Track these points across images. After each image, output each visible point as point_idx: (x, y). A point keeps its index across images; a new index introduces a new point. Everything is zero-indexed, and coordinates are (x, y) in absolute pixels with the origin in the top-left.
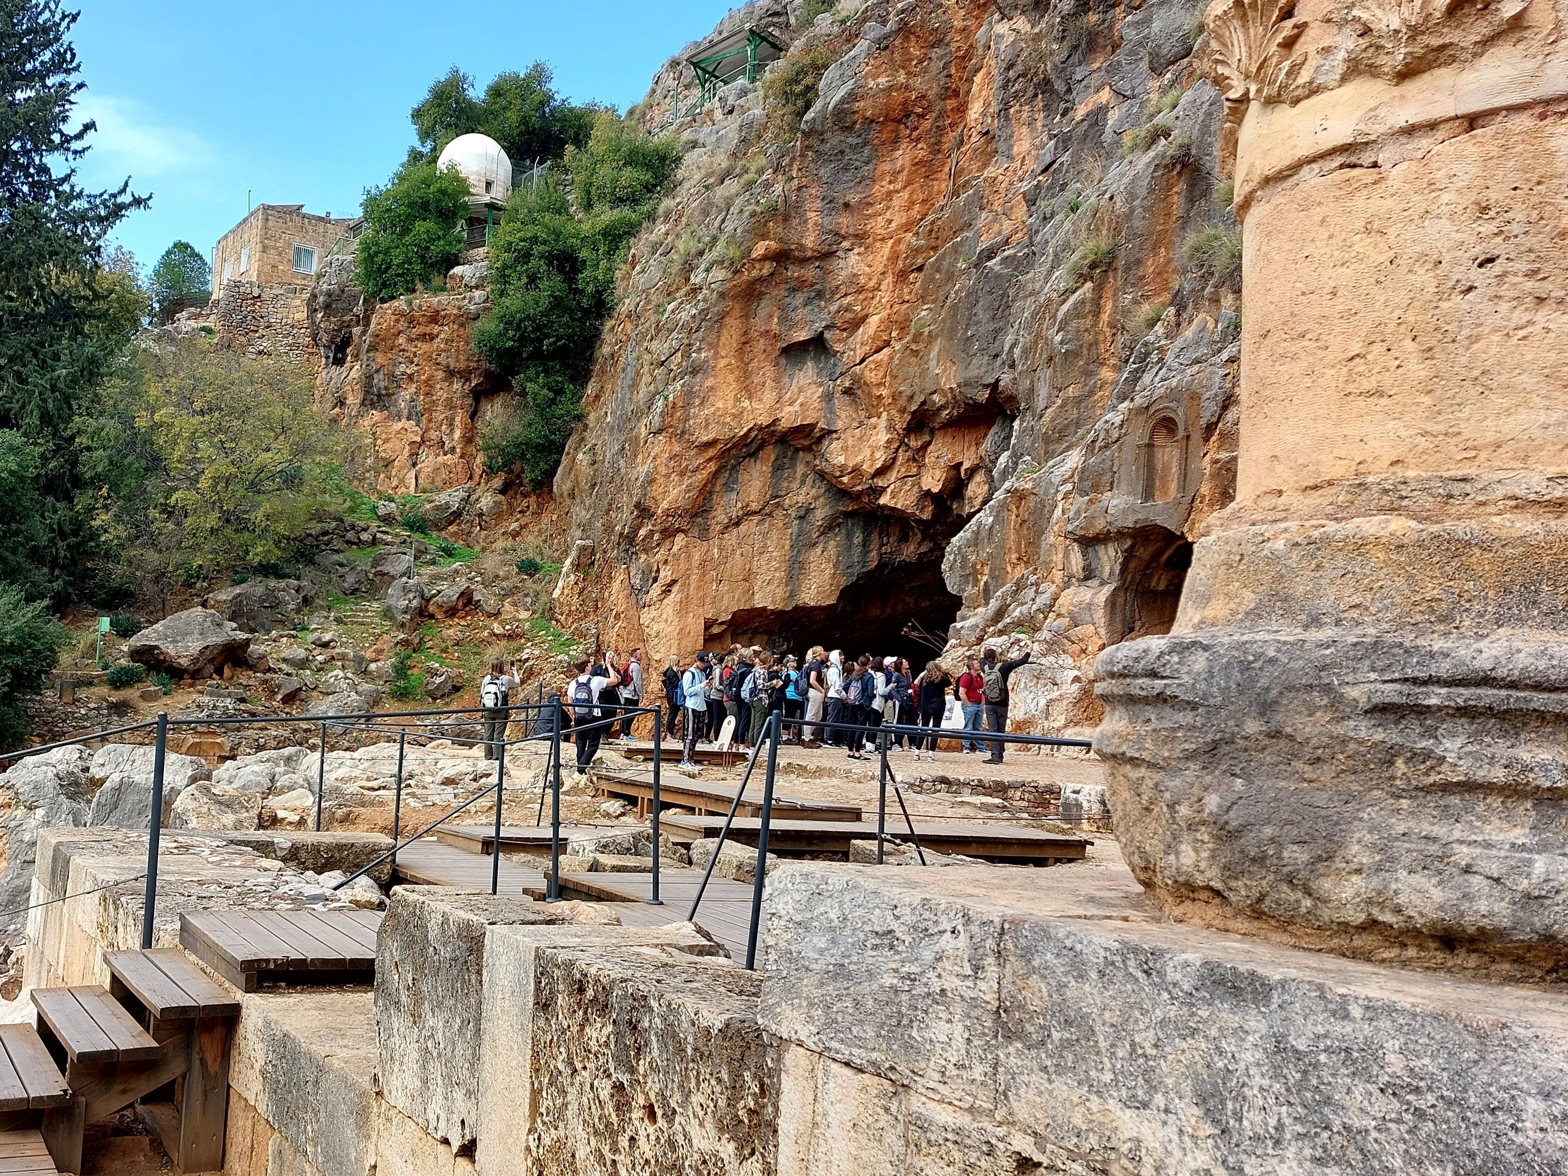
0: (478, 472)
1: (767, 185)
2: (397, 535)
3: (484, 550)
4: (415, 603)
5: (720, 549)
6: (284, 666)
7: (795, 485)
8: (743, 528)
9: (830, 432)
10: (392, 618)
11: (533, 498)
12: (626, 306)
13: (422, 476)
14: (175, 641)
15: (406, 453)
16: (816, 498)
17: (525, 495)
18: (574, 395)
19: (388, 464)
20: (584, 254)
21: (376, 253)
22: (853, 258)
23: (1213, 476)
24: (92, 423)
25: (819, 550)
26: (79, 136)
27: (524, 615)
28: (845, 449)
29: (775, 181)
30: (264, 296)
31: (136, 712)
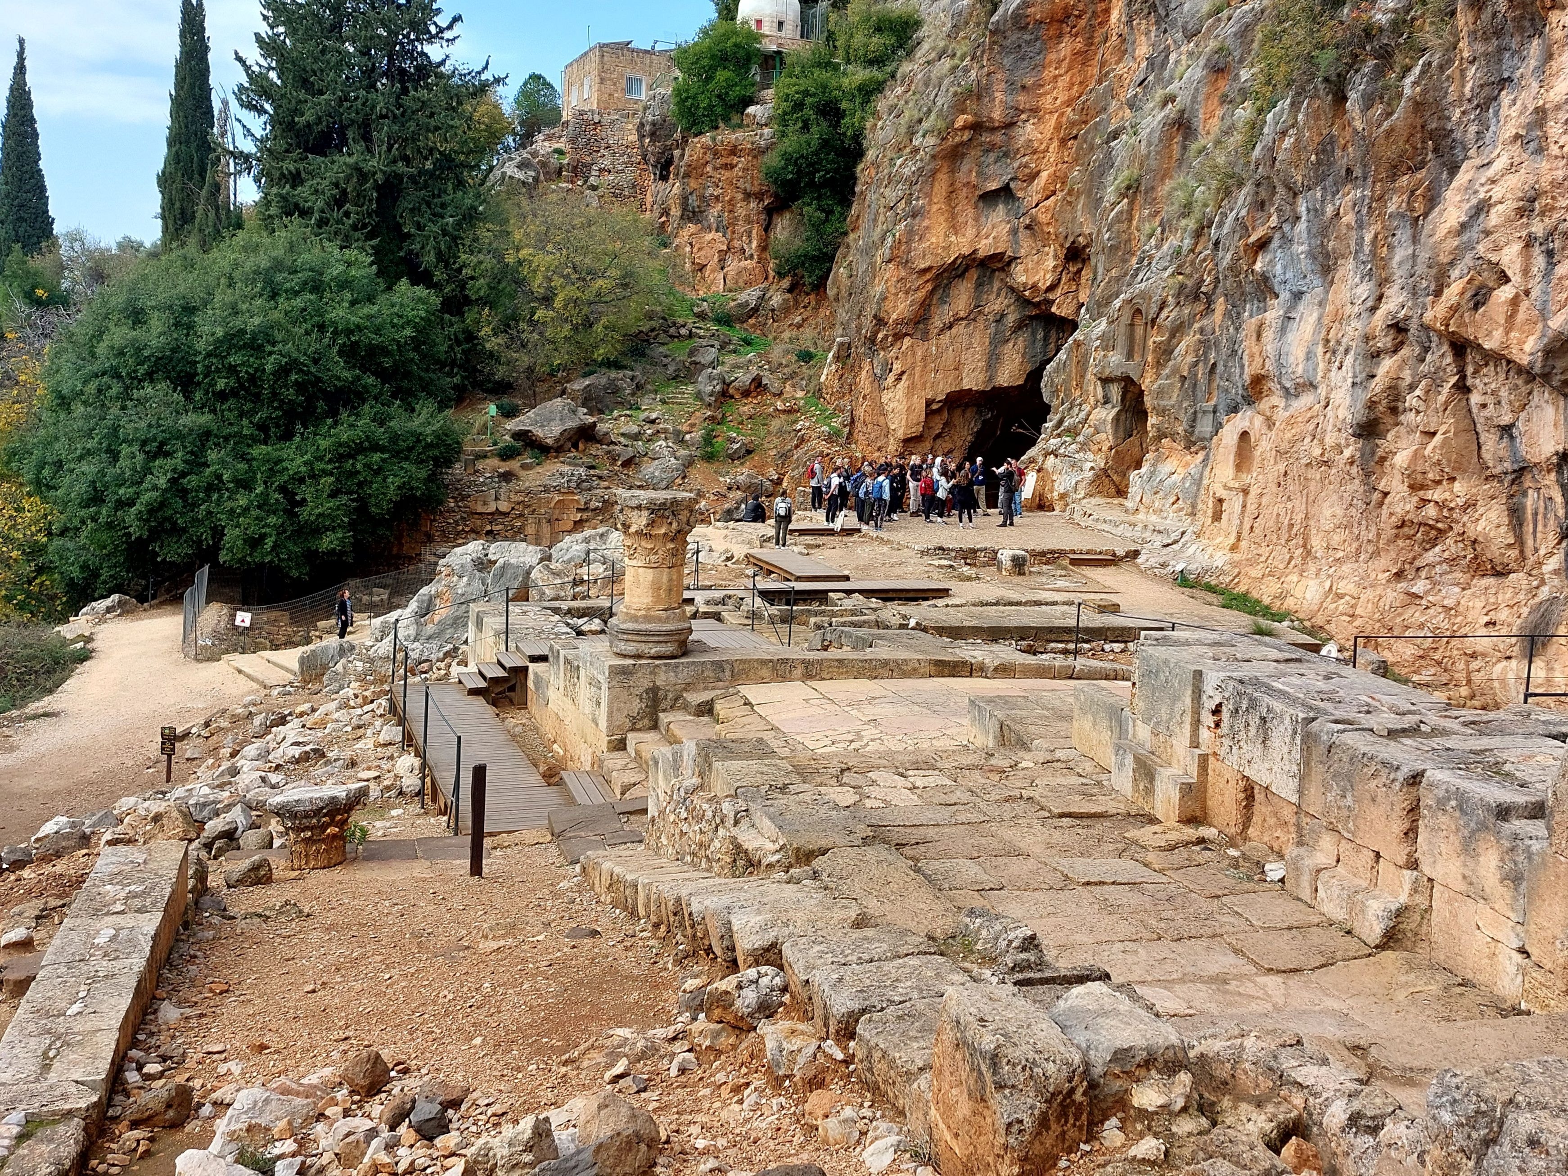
0: (772, 274)
1: (966, 70)
2: (708, 330)
3: (775, 338)
4: (718, 388)
5: (937, 347)
6: (622, 439)
7: (992, 297)
8: (954, 330)
9: (1016, 258)
10: (702, 400)
11: (812, 296)
12: (871, 155)
13: (729, 277)
14: (542, 426)
15: (716, 259)
16: (1008, 306)
17: (808, 294)
18: (842, 214)
19: (702, 268)
20: (844, 105)
21: (687, 98)
22: (1029, 127)
23: (1154, 351)
24: (474, 259)
25: (1011, 345)
26: (450, 27)
27: (800, 394)
28: (1026, 271)
29: (972, 68)
30: (604, 122)
31: (518, 479)
